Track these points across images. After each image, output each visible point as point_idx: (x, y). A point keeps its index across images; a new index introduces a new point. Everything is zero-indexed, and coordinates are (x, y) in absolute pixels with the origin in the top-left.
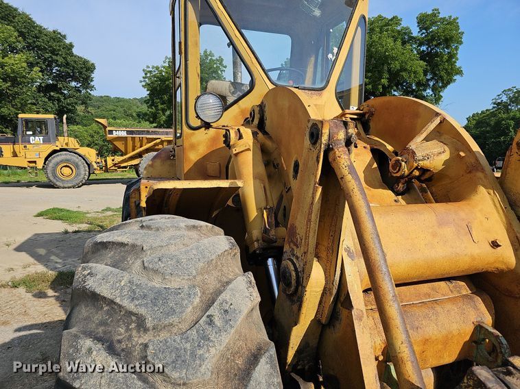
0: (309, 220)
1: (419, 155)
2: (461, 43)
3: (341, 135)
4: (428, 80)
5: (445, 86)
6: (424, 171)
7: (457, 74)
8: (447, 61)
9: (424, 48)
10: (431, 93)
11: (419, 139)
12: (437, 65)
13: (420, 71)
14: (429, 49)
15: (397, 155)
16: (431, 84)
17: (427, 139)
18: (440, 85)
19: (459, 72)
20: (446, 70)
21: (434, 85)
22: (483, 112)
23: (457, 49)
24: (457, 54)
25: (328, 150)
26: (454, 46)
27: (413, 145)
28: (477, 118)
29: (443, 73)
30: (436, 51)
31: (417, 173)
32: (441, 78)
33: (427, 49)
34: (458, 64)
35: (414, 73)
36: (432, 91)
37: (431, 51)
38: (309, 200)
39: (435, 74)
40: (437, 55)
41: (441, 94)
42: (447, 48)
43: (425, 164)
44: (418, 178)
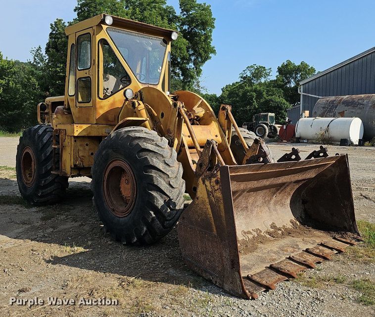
0: (175, 126)
1: (196, 112)
2: (214, 27)
3: (181, 106)
4: (190, 55)
5: (203, 62)
6: (198, 117)
7: (211, 52)
8: (204, 41)
9: (186, 27)
10: (193, 66)
11: (196, 107)
12: (197, 44)
13: (184, 47)
14: (190, 29)
15: (188, 112)
16: (193, 58)
17: (198, 107)
18: (200, 60)
19: (214, 52)
20: (204, 48)
21: (195, 60)
22: (233, 84)
23: (211, 31)
24: (211, 35)
25: (179, 109)
26: (209, 29)
27: (194, 109)
28: (229, 89)
29: (201, 51)
30: (195, 32)
31: (196, 118)
32: (200, 55)
33: (189, 28)
34: (212, 44)
35: (180, 50)
36: (194, 65)
37: (191, 30)
38: (174, 122)
39: (195, 51)
40: (195, 34)
41: (201, 68)
42: (204, 30)
43: (198, 114)
44: (196, 119)
